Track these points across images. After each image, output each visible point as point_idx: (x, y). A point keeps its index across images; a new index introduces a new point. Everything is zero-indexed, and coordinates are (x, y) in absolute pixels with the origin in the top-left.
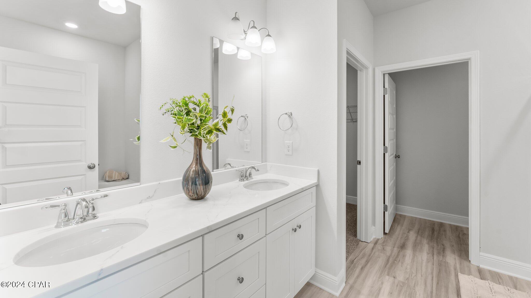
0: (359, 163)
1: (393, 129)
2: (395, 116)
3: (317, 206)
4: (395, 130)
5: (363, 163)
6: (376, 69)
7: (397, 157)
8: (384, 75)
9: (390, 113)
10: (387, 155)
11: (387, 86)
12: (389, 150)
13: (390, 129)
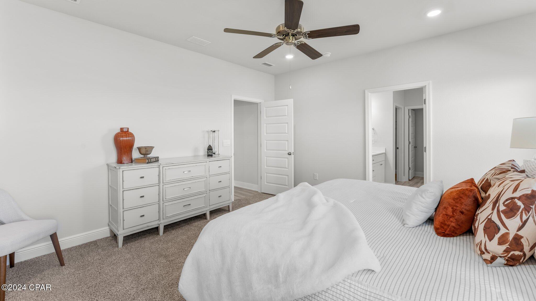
0: (398, 148)
1: (413, 134)
2: (414, 127)
3: (385, 160)
4: (414, 134)
5: (400, 148)
6: (406, 108)
7: (415, 147)
8: (409, 110)
9: (411, 126)
10: (410, 145)
11: (410, 114)
12: (411, 143)
13: (411, 134)
